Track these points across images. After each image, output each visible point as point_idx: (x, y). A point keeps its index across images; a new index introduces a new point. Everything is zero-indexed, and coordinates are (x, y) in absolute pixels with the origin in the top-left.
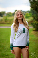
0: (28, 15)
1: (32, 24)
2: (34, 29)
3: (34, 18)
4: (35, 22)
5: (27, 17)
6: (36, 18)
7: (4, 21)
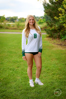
0: (42, 21)
1: (46, 30)
2: (48, 35)
3: (48, 24)
4: (49, 28)
5: (40, 23)
6: (50, 24)
7: (16, 27)
